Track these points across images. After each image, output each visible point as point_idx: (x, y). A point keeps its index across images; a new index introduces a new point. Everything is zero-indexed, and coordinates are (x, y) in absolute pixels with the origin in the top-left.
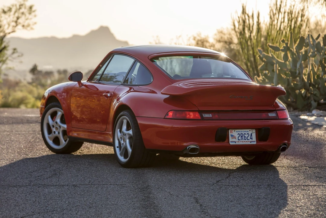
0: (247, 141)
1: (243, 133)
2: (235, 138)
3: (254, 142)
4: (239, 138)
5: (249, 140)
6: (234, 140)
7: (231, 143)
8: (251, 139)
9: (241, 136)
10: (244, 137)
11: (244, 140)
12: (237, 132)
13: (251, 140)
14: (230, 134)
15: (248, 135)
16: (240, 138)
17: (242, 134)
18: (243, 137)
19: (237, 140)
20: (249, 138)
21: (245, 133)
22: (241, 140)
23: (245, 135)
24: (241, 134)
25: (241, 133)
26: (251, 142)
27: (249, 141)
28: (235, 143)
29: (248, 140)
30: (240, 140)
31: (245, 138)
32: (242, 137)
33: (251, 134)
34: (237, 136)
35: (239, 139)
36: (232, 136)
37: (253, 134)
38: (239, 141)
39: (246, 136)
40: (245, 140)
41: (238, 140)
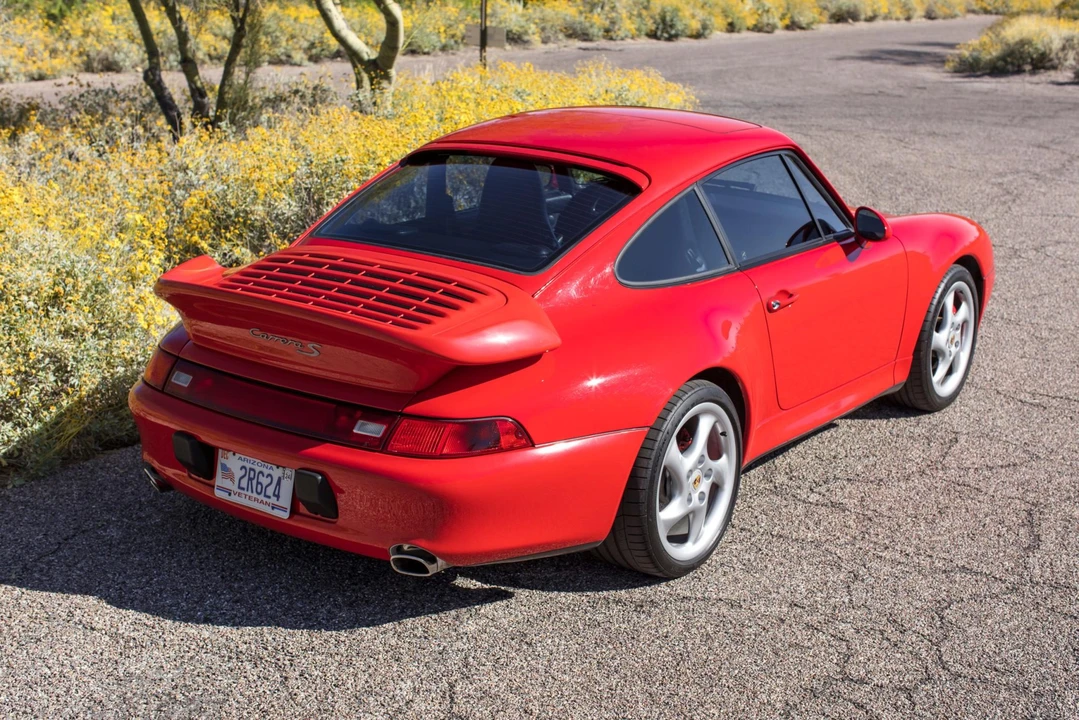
0: (265, 499)
1: (258, 469)
2: (232, 480)
3: (283, 509)
4: (242, 481)
5: (269, 497)
6: (227, 484)
7: (219, 494)
8: (274, 495)
9: (251, 475)
10: (258, 483)
11: (255, 495)
12: (240, 458)
13: (273, 500)
14: (221, 460)
15: (269, 478)
16: (244, 483)
17: (254, 470)
18: (254, 482)
19: (234, 488)
20: (270, 491)
21: (261, 469)
22: (245, 492)
23: (261, 475)
24: (251, 469)
25: (253, 466)
26: (273, 508)
27: (268, 500)
28: (230, 494)
29: (265, 496)
30: (243, 489)
31: (259, 486)
32: (250, 479)
33: (279, 480)
34: (238, 473)
35: (242, 485)
36: (224, 467)
37: (283, 482)
38: (240, 491)
39: (265, 481)
40: (259, 494)
41: (239, 487)
